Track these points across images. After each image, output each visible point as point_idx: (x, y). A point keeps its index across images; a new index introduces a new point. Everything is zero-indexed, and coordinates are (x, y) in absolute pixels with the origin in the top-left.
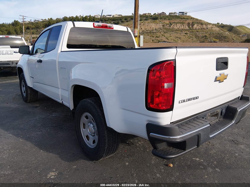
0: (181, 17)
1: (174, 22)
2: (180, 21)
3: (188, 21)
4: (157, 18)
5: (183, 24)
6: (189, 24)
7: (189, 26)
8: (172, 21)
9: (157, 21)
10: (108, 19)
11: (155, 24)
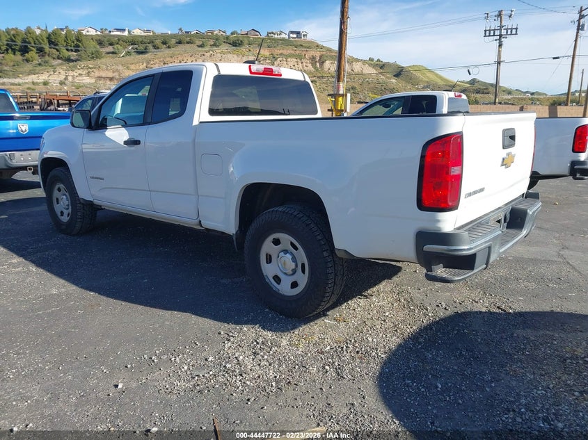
0: (295, 43)
1: (281, 54)
2: (293, 52)
3: (311, 53)
4: (241, 41)
5: (301, 60)
6: (313, 59)
7: (314, 65)
8: (277, 51)
9: (243, 49)
10: (119, 40)
11: (238, 55)
